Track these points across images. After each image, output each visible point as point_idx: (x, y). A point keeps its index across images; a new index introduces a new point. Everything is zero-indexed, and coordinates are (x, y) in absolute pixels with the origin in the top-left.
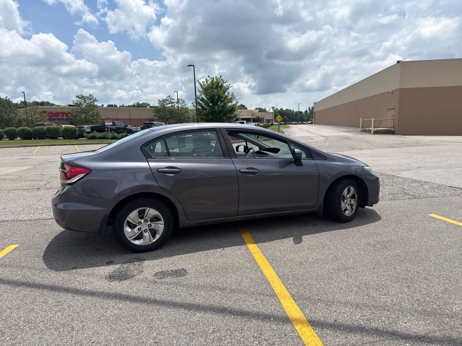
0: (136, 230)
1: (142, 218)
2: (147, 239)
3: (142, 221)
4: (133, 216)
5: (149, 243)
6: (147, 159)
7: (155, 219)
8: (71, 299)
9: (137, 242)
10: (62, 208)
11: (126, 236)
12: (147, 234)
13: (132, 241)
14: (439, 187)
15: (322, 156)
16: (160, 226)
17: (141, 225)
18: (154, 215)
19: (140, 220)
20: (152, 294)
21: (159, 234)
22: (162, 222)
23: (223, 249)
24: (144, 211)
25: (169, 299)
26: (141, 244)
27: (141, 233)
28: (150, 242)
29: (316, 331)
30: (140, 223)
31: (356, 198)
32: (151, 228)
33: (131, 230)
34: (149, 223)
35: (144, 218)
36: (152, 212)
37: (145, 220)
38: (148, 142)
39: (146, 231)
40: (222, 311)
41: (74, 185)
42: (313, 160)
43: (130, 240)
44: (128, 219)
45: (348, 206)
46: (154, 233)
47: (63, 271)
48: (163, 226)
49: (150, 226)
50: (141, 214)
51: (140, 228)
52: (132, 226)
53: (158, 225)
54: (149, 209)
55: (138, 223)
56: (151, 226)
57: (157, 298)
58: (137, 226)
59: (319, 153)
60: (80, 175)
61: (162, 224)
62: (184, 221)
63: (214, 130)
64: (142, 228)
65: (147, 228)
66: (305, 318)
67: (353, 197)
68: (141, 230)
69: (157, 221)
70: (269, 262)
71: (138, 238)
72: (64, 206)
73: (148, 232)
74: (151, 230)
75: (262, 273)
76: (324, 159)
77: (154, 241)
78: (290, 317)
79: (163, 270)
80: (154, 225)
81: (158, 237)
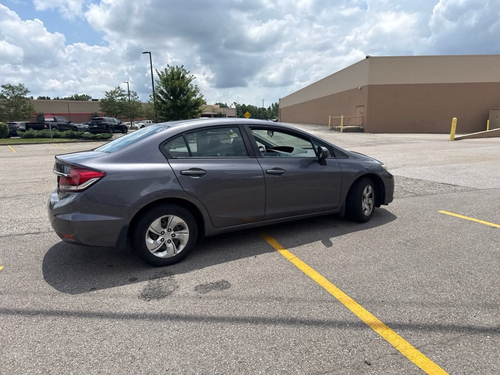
0: (159, 241)
1: (164, 227)
2: (171, 251)
3: (165, 230)
4: (155, 225)
5: (174, 255)
6: (167, 159)
7: (179, 228)
8: (111, 325)
9: (161, 255)
10: (71, 220)
11: (148, 248)
12: (170, 246)
13: (155, 254)
14: (433, 184)
15: (344, 154)
16: (185, 236)
17: (164, 234)
18: (179, 223)
19: (163, 230)
20: (204, 311)
21: (183, 244)
22: (187, 231)
23: (256, 257)
24: (167, 219)
25: (226, 314)
26: (164, 257)
27: (164, 244)
28: (175, 253)
29: (398, 333)
30: (163, 233)
31: (373, 198)
32: (175, 237)
33: (153, 241)
34: (172, 232)
35: (168, 226)
36: (176, 220)
37: (168, 229)
38: (166, 140)
39: (169, 241)
40: (292, 322)
41: (85, 192)
42: (336, 158)
43: (152, 253)
44: (150, 229)
45: (367, 205)
46: (177, 243)
47: (81, 293)
48: (188, 235)
49: (173, 235)
50: (164, 223)
51: (162, 238)
52: (154, 237)
53: (183, 234)
54: (172, 216)
55: (161, 234)
56: (175, 235)
57: (213, 314)
58: (160, 236)
59: (340, 151)
60: (93, 179)
61: (187, 233)
62: (209, 229)
63: (237, 126)
64: (165, 238)
65: (170, 238)
66: (379, 320)
67: (370, 196)
68: (165, 241)
69: (181, 230)
70: (311, 267)
71: (161, 250)
72: (73, 217)
73: (172, 243)
74: (175, 240)
75: (311, 279)
76: (345, 157)
77: (178, 252)
78: (365, 322)
79: (202, 283)
80: (179, 234)
81: (182, 247)
